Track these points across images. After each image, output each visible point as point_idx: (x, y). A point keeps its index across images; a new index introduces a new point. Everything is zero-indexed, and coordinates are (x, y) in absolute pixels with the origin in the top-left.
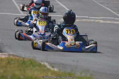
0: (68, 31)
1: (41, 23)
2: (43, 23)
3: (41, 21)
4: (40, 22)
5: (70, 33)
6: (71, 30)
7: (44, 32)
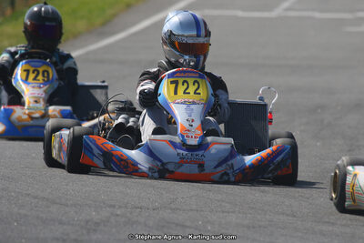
0: (28, 71)
1: (181, 89)
2: (192, 89)
3: (181, 80)
4: (176, 83)
5: (35, 79)
6: (41, 70)
7: (199, 133)
